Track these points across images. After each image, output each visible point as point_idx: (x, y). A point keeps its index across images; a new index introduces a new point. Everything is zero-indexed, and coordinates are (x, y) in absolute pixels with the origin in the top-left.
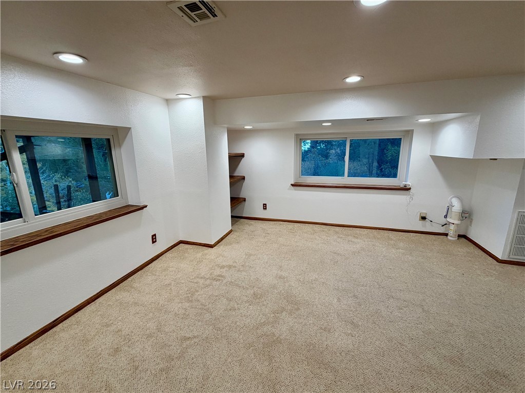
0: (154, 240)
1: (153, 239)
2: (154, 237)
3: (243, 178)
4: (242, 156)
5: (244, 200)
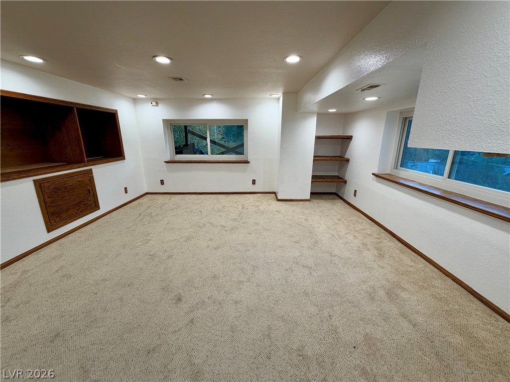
1: (253, 182)
3: (348, 161)
4: (350, 138)
5: (346, 182)
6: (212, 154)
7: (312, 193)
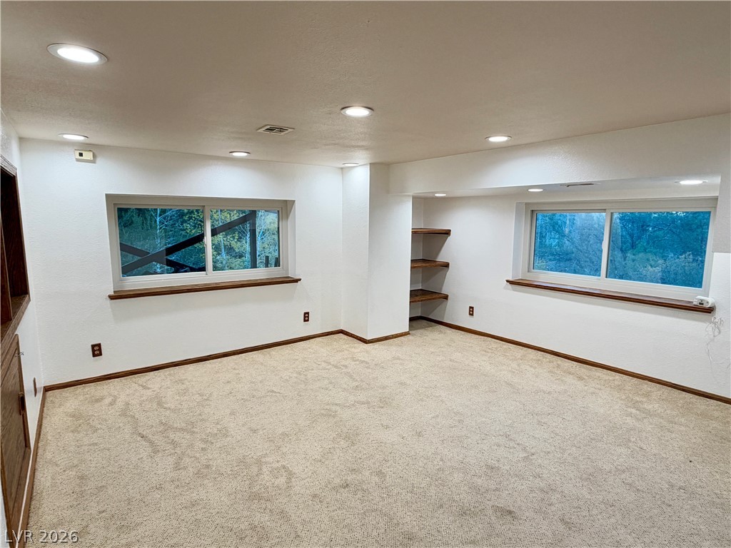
0: (307, 319)
1: (305, 317)
2: (307, 315)
3: (447, 265)
4: (447, 233)
5: (446, 297)
6: (215, 268)
7: (411, 319)
